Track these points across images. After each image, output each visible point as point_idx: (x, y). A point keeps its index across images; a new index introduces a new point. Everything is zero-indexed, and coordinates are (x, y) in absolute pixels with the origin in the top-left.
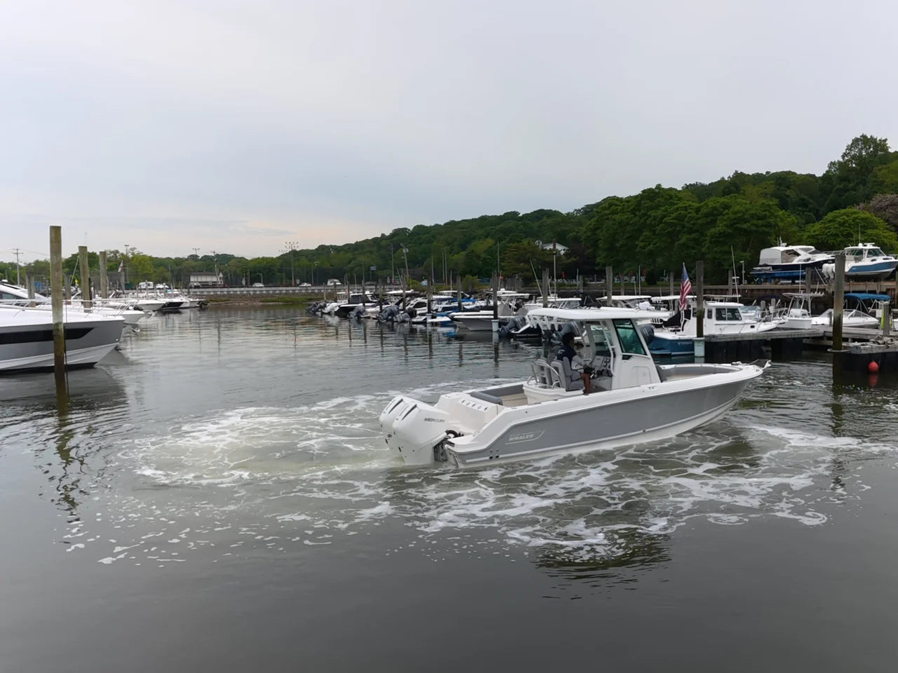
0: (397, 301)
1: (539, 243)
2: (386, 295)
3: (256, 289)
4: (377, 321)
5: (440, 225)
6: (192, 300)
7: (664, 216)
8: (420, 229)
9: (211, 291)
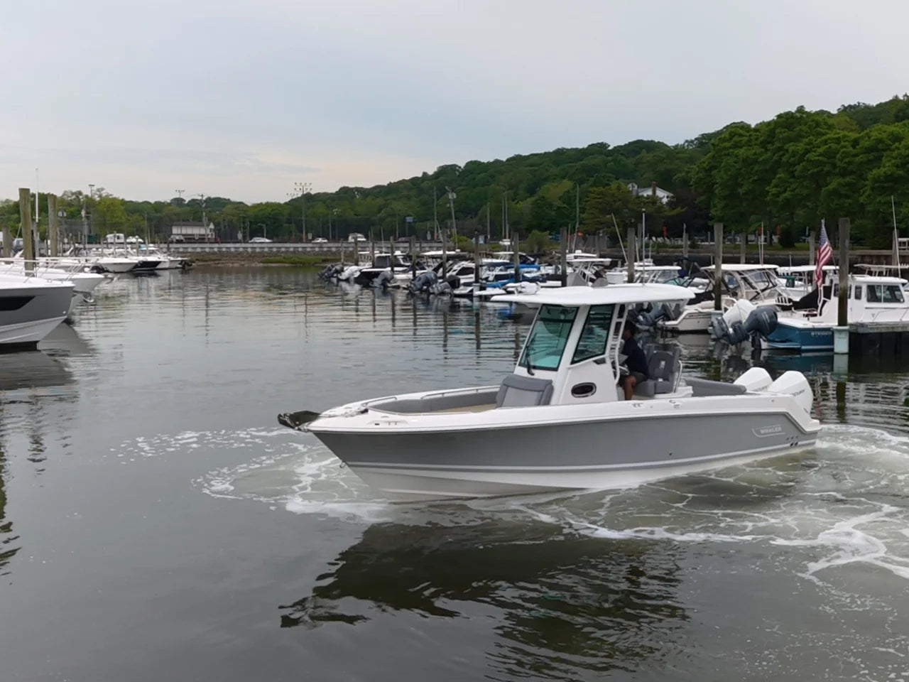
0: (436, 264)
1: (633, 187)
2: (423, 257)
3: (255, 245)
4: (407, 291)
5: (501, 162)
6: (172, 259)
7: (808, 151)
8: (474, 166)
9: (198, 248)
